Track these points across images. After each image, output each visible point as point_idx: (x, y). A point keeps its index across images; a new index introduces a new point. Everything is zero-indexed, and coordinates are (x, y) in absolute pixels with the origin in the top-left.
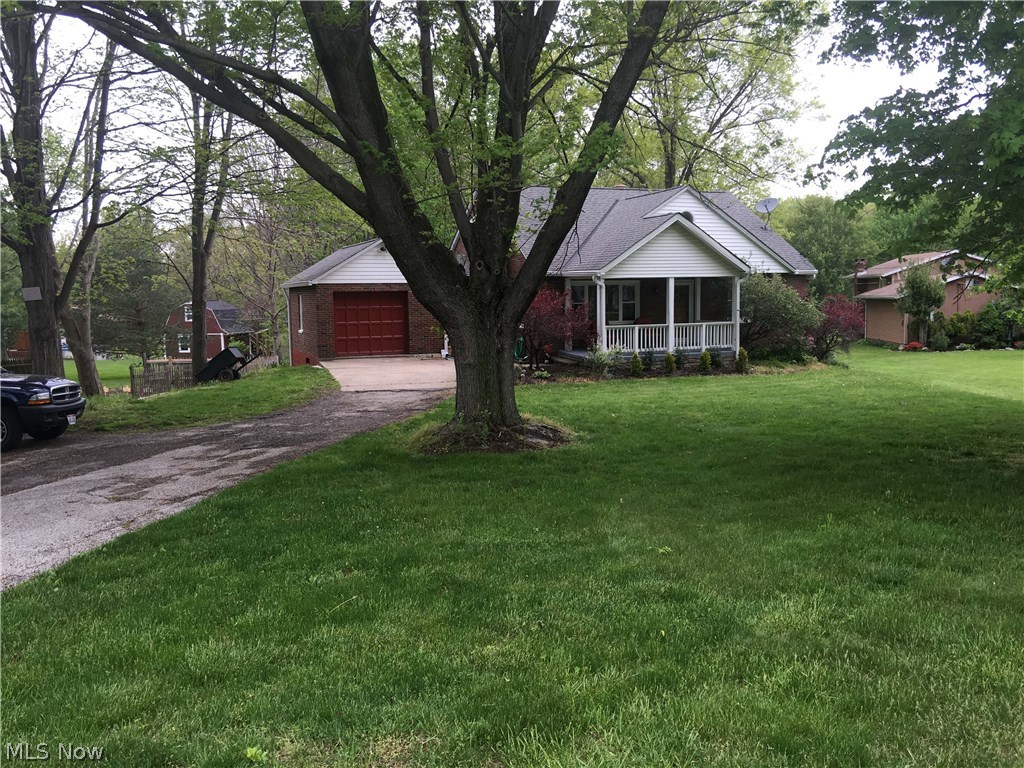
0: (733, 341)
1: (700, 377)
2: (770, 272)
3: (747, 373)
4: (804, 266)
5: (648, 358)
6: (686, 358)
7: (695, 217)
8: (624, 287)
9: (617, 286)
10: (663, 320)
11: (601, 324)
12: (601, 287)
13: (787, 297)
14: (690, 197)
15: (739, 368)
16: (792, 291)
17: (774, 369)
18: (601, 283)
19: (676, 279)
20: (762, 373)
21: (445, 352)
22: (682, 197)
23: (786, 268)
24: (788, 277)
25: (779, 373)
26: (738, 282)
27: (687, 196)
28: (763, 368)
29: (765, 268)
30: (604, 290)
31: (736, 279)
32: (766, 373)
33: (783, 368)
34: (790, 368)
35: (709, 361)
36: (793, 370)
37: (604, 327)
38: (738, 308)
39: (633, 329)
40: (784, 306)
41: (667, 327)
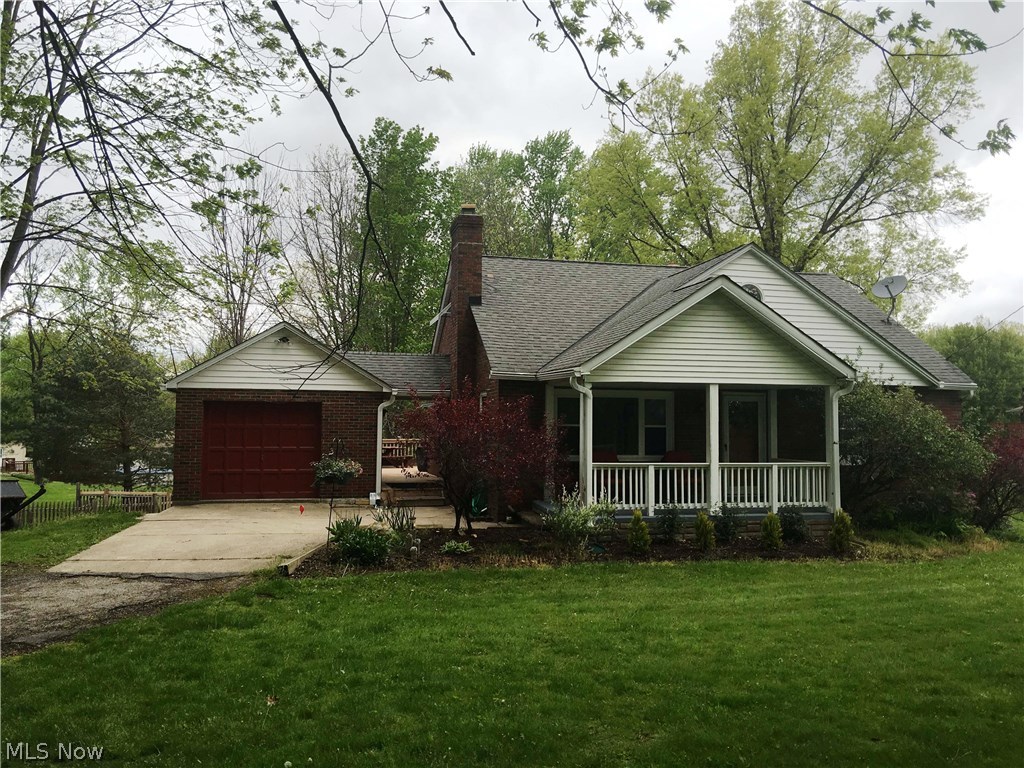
0: (829, 495)
1: (757, 563)
2: (893, 383)
3: (852, 557)
4: (953, 376)
5: (668, 521)
6: (738, 523)
7: (764, 294)
8: (647, 401)
9: (637, 400)
10: (702, 455)
11: (585, 460)
12: (585, 395)
13: (925, 423)
14: (754, 262)
15: (837, 548)
16: (933, 413)
17: (906, 551)
18: (587, 390)
19: (720, 385)
20: (882, 557)
21: (374, 497)
22: (743, 261)
23: (921, 378)
24: (928, 392)
25: (914, 560)
26: (835, 397)
27: (750, 261)
28: (885, 548)
29: (884, 377)
30: (590, 403)
31: (831, 391)
32: (889, 557)
33: (921, 546)
34: (935, 548)
35: (778, 531)
36: (940, 552)
37: (590, 464)
38: (836, 438)
39: (645, 469)
40: (921, 438)
41: (707, 469)
